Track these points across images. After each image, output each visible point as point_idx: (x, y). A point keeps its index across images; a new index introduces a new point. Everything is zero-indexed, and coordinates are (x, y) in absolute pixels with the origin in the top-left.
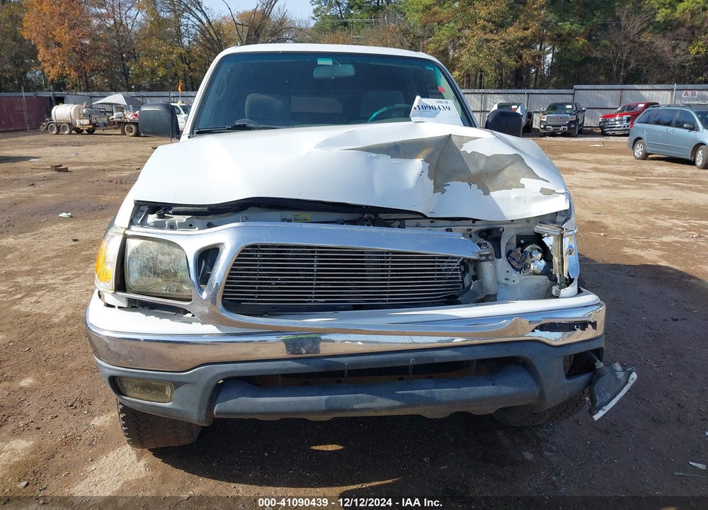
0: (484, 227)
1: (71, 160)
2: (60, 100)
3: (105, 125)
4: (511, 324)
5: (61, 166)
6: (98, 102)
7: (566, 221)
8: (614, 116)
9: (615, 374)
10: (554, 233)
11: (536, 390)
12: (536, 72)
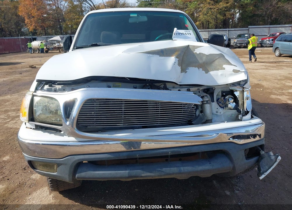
0: (205, 88)
1: (38, 63)
2: (35, 39)
3: (52, 49)
4: (218, 136)
5: (33, 66)
6: (50, 40)
7: (245, 84)
8: (266, 39)
9: (270, 157)
10: (240, 90)
11: (231, 166)
12: (232, 21)
